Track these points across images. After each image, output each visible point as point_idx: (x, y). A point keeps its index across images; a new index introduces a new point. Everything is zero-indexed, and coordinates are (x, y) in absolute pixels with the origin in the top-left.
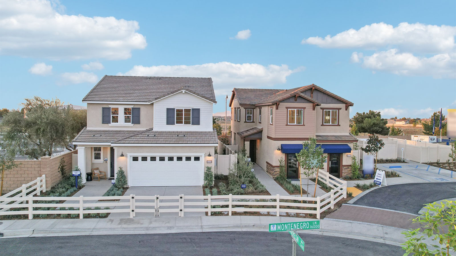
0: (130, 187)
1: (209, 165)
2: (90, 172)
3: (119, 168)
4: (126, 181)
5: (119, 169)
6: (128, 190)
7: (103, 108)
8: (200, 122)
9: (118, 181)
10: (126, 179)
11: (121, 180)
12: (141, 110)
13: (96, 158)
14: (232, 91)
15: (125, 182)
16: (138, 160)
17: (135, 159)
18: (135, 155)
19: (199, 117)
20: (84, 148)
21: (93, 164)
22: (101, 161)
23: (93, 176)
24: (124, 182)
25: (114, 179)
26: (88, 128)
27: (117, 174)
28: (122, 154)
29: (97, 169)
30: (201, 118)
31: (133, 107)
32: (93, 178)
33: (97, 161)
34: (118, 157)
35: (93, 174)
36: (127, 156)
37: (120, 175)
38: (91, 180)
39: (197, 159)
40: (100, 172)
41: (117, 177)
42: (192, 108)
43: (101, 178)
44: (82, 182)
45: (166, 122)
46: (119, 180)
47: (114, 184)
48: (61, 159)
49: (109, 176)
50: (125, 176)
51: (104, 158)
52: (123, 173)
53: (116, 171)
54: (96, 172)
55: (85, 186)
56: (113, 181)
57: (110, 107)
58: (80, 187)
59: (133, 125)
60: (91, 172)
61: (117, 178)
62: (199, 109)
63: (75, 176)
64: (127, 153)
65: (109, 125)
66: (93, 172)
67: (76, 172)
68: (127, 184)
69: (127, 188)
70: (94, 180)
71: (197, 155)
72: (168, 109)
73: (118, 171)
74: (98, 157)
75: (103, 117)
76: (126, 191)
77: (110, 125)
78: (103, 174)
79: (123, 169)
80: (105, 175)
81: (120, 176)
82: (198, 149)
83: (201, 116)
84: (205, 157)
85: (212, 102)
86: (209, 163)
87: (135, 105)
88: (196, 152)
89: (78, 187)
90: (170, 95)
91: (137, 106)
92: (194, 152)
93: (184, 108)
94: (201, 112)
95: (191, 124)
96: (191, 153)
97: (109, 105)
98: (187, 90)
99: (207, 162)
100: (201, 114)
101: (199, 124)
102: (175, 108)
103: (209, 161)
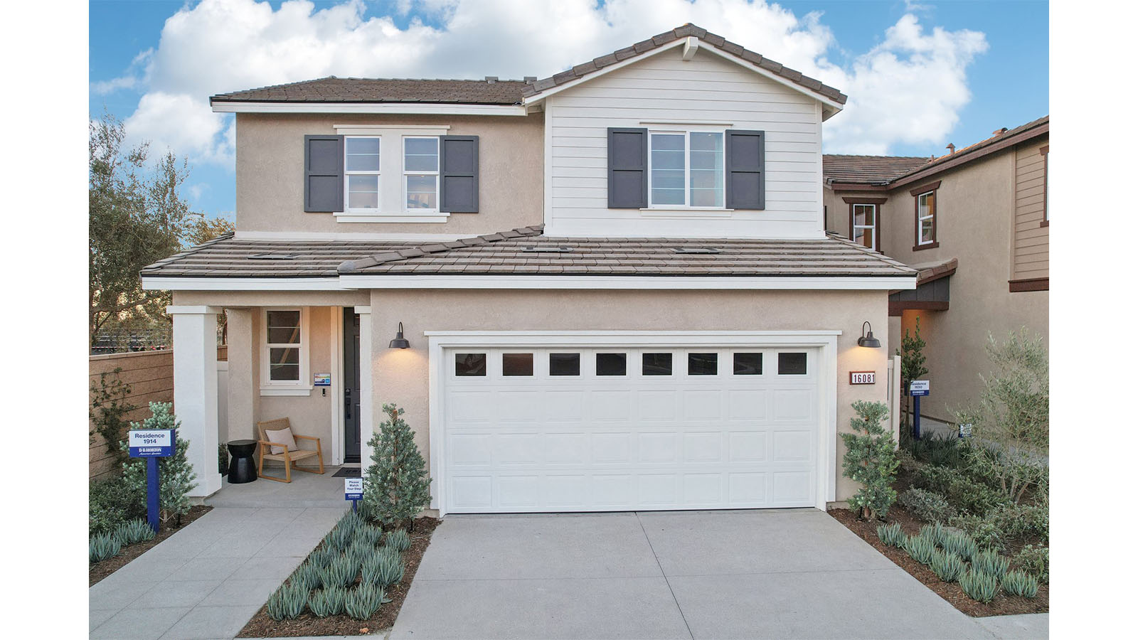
0: (442, 515)
1: (865, 397)
2: (249, 436)
3: (386, 409)
4: (424, 487)
5: (386, 418)
6: (436, 536)
7: (310, 141)
8: (769, 196)
9: (381, 486)
10: (421, 474)
11: (394, 480)
12: (484, 147)
13: (277, 374)
15: (421, 493)
16: (482, 372)
17: (470, 365)
18: (471, 340)
19: (759, 174)
20: (203, 309)
21: (261, 400)
22: (302, 385)
23: (261, 457)
24: (416, 488)
25: (356, 473)
26: (242, 235)
27: (372, 448)
28: (401, 335)
29: (285, 423)
30: (769, 176)
31: (445, 133)
32: (261, 465)
33: (284, 387)
34: (377, 352)
35: (264, 450)
36: (425, 349)
37: (389, 449)
38: (252, 476)
39: (793, 363)
40: (296, 438)
41: (373, 463)
42: (729, 128)
43: (299, 469)
44: (190, 488)
45: (604, 195)
46: (384, 480)
47: (356, 500)
48: (104, 375)
49: (337, 457)
50: (418, 458)
51: (313, 375)
52: (409, 438)
53: (368, 429)
54: (274, 436)
55: (211, 508)
56: (353, 486)
57: (339, 132)
58: (179, 516)
59: (445, 220)
60: (252, 439)
61: (373, 470)
62: (759, 136)
63: (146, 458)
64: (426, 333)
65: (339, 219)
66: (262, 441)
67: (148, 432)
68: (427, 500)
69: (432, 523)
70: (267, 478)
71: (792, 340)
72: (613, 133)
73: (379, 431)
74: (286, 368)
75: (310, 178)
76: (427, 543)
78: (311, 447)
79: (406, 418)
80: (319, 454)
81: (388, 456)
82: (805, 308)
83: (768, 166)
84: (841, 349)
85: (827, 96)
86: (862, 382)
87: (453, 126)
88: (797, 328)
89: (166, 516)
90: (626, 59)
91: (462, 131)
92: (782, 327)
93: (690, 129)
94: (768, 146)
95: (724, 208)
96: (769, 329)
97: (335, 126)
98: (705, 36)
99: (853, 382)
100: (768, 157)
101: (763, 208)
102: (649, 129)
103: (862, 374)
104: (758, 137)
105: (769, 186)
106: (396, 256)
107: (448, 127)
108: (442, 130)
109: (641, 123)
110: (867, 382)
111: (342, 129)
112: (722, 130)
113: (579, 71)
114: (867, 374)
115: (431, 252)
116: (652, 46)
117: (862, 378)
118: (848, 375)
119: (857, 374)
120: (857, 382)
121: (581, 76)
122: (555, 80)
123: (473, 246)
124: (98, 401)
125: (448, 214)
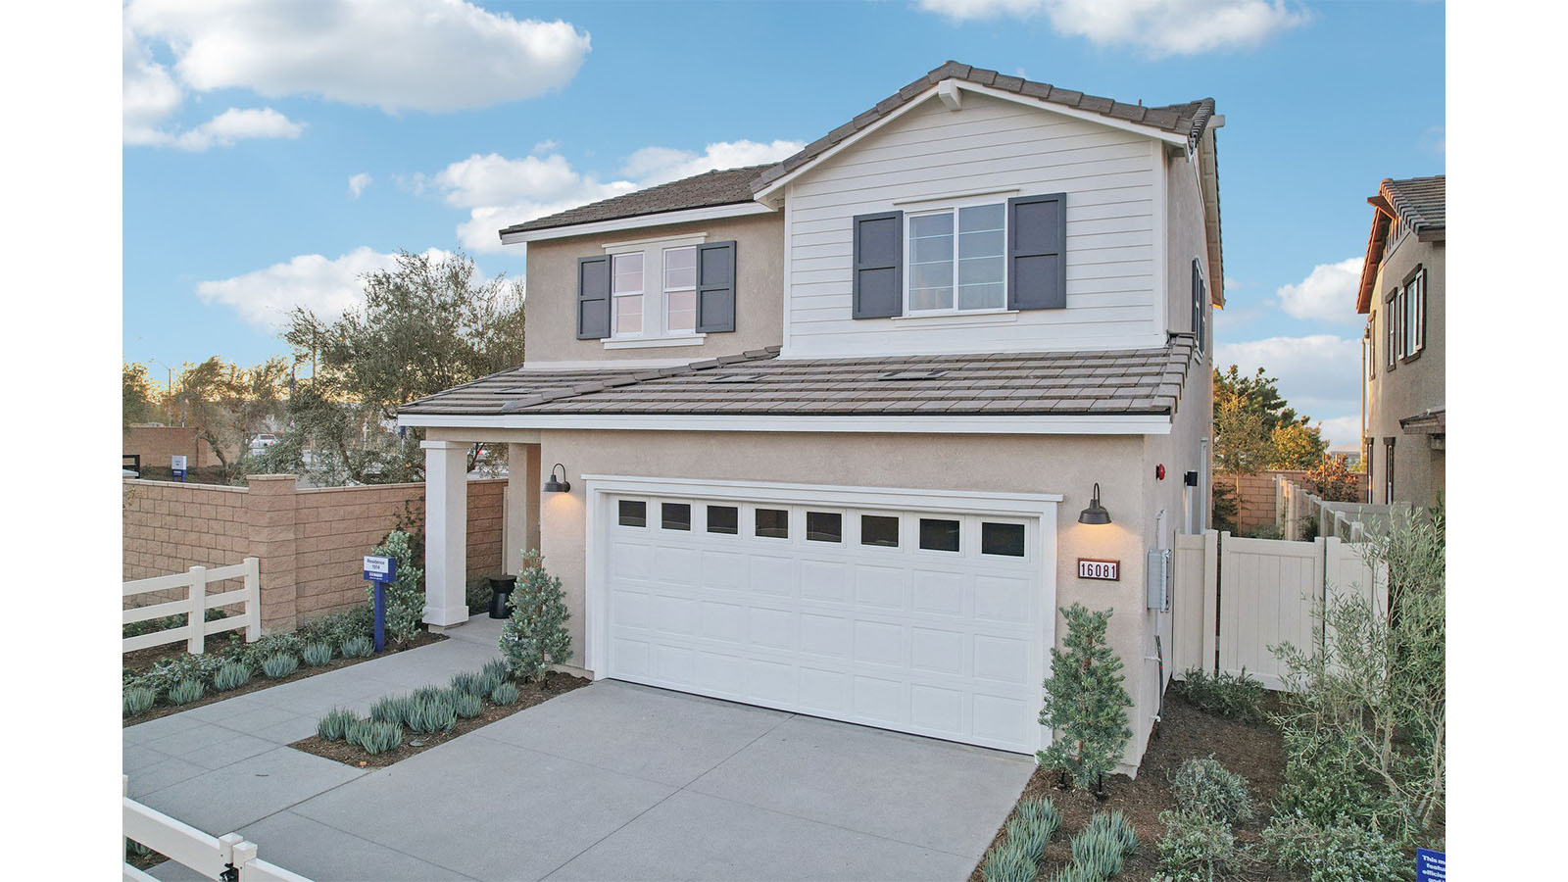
0: (598, 678)
1: (1094, 599)
7: (583, 264)
8: (1072, 288)
12: (743, 253)
14: (1371, 200)
16: (642, 523)
17: (632, 512)
18: (633, 486)
19: (1058, 256)
20: (443, 444)
26: (529, 366)
31: (702, 241)
36: (582, 494)
39: (1004, 539)
42: (1014, 195)
45: (848, 301)
48: (407, 501)
55: (447, 638)
57: (608, 252)
58: (407, 640)
59: (701, 341)
62: (1060, 200)
63: (374, 583)
64: (583, 477)
65: (606, 346)
67: (376, 558)
69: (576, 685)
71: (1004, 506)
72: (861, 222)
75: (583, 305)
77: (607, 344)
82: (1006, 459)
83: (1071, 244)
84: (1061, 524)
85: (1158, 127)
86: (1094, 576)
87: (711, 231)
88: (994, 489)
89: (400, 638)
90: (867, 125)
91: (720, 236)
92: (975, 486)
93: (957, 205)
94: (1071, 215)
95: (1005, 309)
96: (956, 487)
97: (603, 246)
98: (970, 74)
99: (1081, 575)
100: (1071, 229)
101: (1062, 306)
102: (905, 211)
103: (1094, 564)
104: (1055, 204)
105: (1073, 273)
106: (569, 392)
107: (705, 234)
108: (700, 238)
109: (895, 204)
110: (1102, 576)
111: (610, 248)
112: (1004, 200)
113: (811, 151)
114: (1102, 565)
115: (614, 387)
116: (899, 102)
117: (1094, 569)
118: (1075, 562)
119: (1087, 563)
120: (1086, 575)
121: (815, 156)
122: (785, 166)
123: (673, 376)
124: (401, 526)
125: (704, 335)
